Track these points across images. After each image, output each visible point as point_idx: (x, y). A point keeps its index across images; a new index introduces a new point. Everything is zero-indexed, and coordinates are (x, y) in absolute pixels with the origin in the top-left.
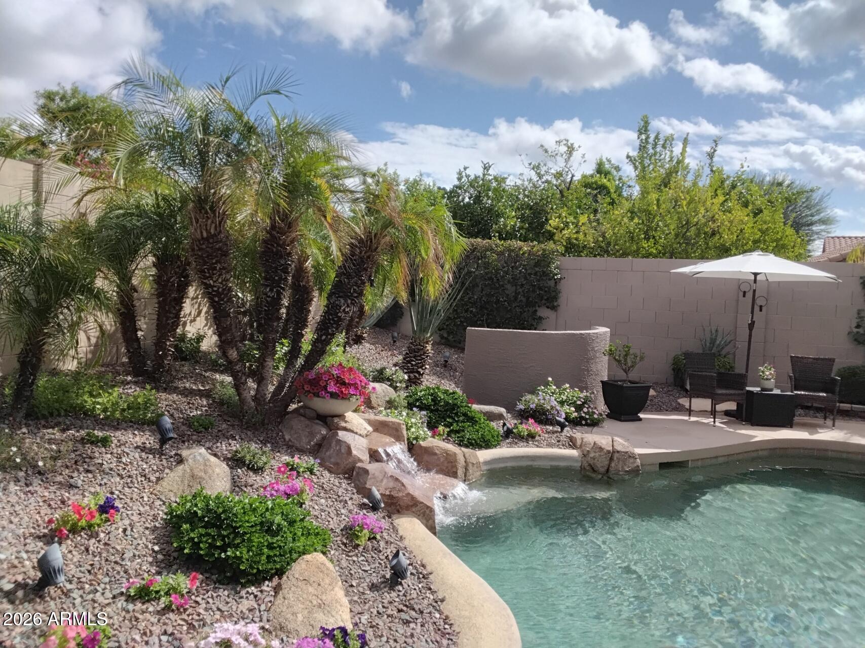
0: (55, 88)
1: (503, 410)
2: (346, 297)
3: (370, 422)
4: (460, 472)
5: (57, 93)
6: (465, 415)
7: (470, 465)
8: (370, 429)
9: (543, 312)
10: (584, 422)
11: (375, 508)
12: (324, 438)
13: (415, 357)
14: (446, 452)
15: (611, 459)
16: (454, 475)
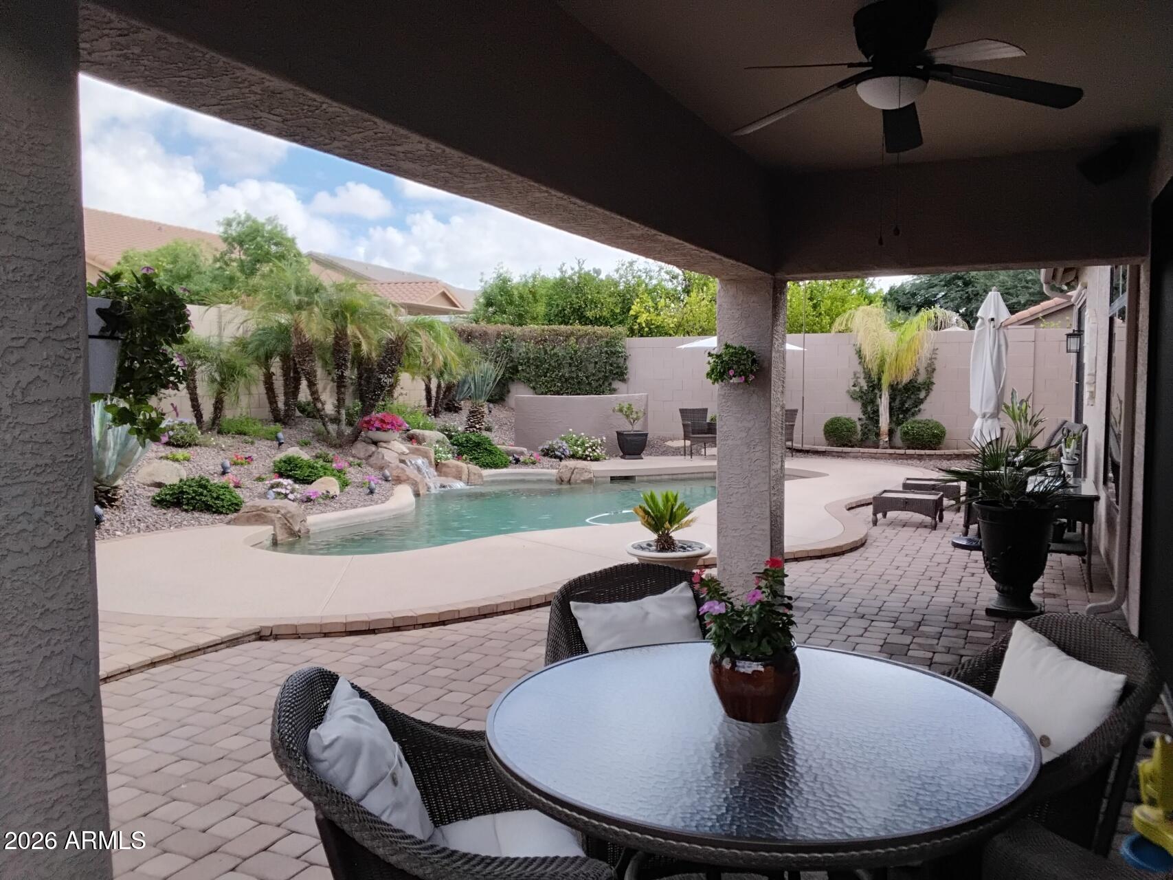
0: (231, 216)
1: (524, 449)
2: (383, 373)
3: (409, 449)
4: (464, 477)
5: (234, 219)
6: (486, 449)
7: (472, 475)
8: (407, 451)
9: (616, 384)
10: (589, 459)
11: (387, 480)
12: (373, 453)
13: (473, 416)
14: (457, 467)
15: (573, 473)
16: (460, 479)
